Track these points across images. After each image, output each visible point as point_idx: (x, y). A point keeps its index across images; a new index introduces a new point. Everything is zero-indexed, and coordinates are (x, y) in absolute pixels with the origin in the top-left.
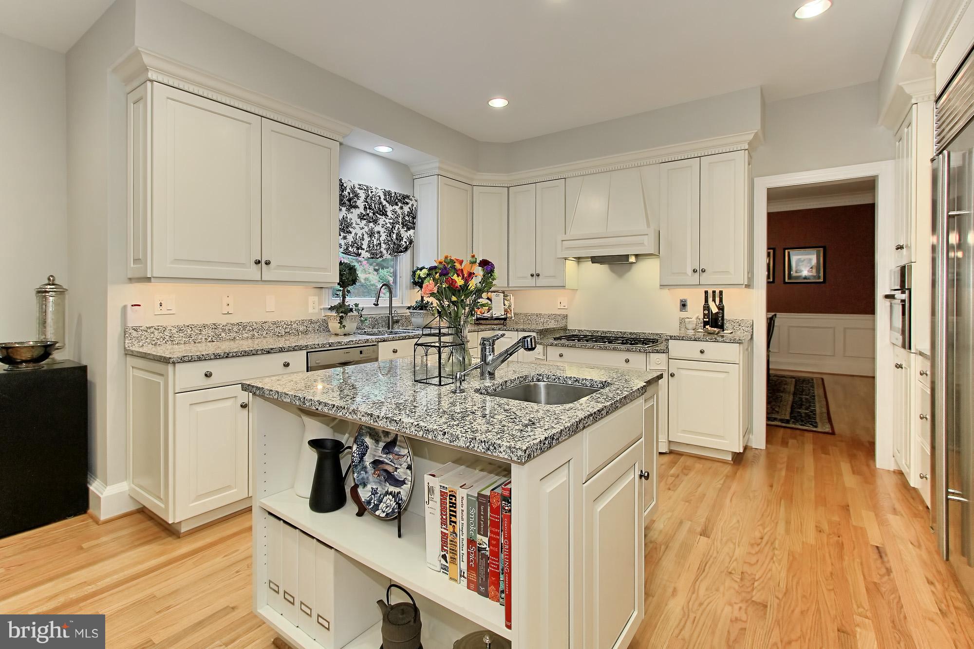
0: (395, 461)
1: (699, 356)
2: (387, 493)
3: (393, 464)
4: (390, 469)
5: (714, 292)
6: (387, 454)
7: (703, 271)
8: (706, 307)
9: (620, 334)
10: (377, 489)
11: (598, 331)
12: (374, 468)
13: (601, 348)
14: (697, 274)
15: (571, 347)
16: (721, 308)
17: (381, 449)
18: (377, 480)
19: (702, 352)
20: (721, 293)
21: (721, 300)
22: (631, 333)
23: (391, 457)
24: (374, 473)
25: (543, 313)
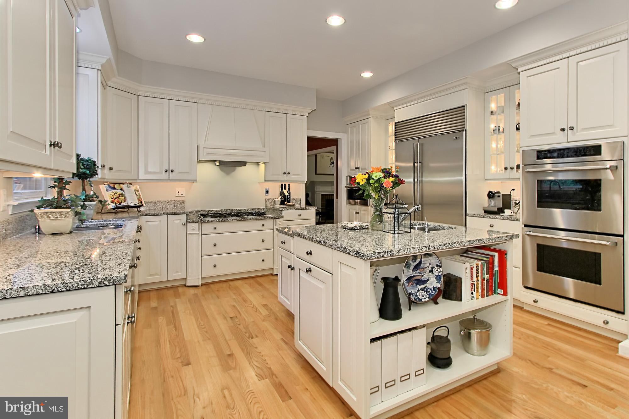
0: (421, 272)
1: (298, 217)
2: (418, 290)
3: (421, 274)
4: (419, 278)
5: (285, 185)
6: (416, 271)
7: (289, 174)
8: (282, 193)
9: (229, 211)
10: (412, 292)
11: (212, 210)
12: (408, 282)
13: (247, 220)
14: (285, 175)
15: (224, 221)
16: (289, 193)
17: (412, 270)
18: (411, 288)
19: (300, 215)
20: (289, 185)
21: (289, 189)
22: (236, 210)
23: (419, 271)
24: (408, 285)
25: (161, 199)
